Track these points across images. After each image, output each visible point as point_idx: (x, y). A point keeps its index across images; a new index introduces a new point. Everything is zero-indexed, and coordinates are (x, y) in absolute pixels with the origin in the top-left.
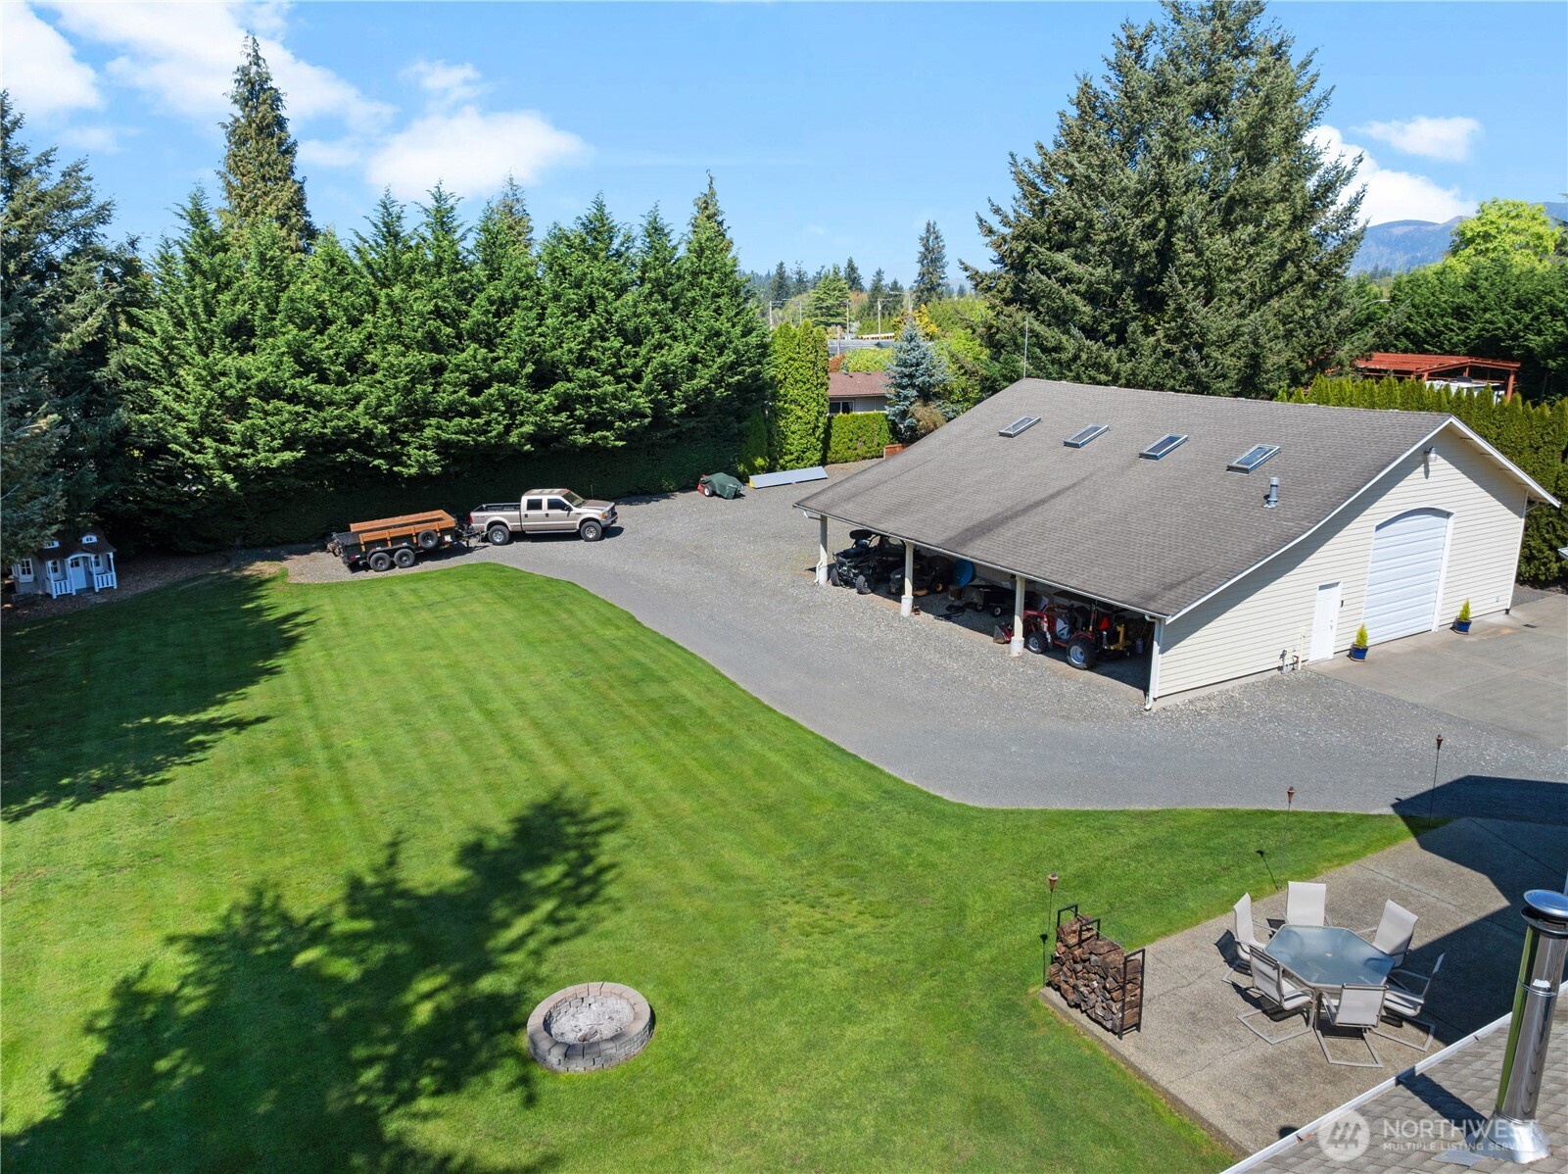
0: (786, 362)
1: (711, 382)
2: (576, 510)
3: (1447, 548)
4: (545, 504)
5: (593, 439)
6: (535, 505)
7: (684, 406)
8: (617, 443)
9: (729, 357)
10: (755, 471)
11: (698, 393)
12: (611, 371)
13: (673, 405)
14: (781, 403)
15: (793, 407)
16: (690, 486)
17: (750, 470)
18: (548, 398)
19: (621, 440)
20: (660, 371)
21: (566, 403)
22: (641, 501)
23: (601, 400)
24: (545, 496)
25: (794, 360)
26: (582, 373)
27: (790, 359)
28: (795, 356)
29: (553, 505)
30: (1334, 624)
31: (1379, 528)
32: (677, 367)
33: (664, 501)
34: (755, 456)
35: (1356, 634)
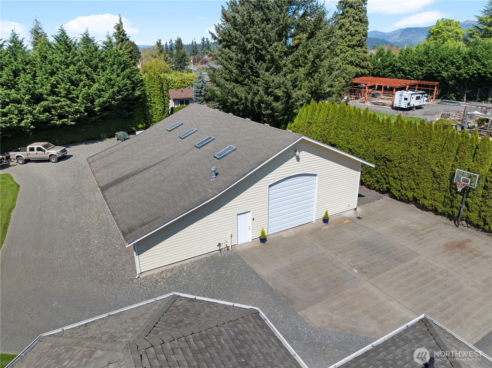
0: (150, 88)
1: (109, 99)
2: (47, 151)
3: (316, 188)
4: (35, 149)
5: (62, 122)
6: (32, 149)
7: (99, 108)
8: (72, 123)
9: (116, 89)
10: (139, 129)
11: (104, 103)
12: (66, 96)
13: (95, 108)
14: (149, 104)
15: (154, 105)
16: (112, 136)
17: (136, 129)
18: (38, 108)
19: (73, 122)
20: (86, 95)
21: (47, 110)
22: (91, 143)
23: (62, 107)
24: (35, 145)
25: (153, 87)
26: (51, 98)
27: (151, 87)
28: (153, 86)
29: (39, 149)
30: (251, 228)
31: (270, 186)
32: (92, 94)
33: (100, 142)
34: (139, 124)
35: (260, 231)
